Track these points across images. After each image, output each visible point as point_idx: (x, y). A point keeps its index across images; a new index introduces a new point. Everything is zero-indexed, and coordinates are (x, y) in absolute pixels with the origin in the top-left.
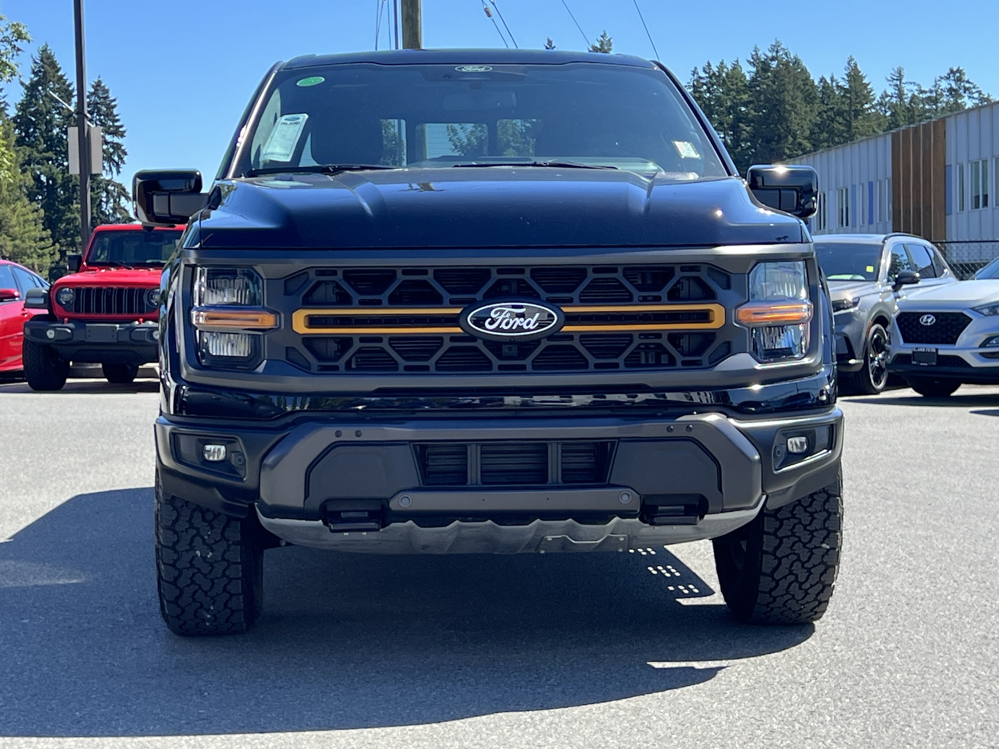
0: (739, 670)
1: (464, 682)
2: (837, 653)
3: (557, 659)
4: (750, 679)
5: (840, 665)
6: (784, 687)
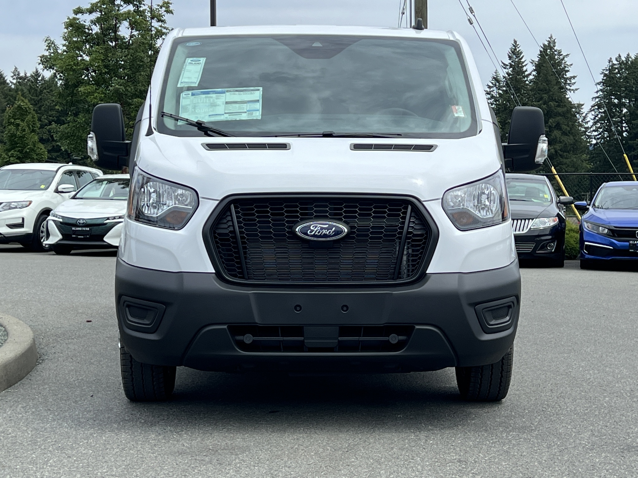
0: (608, 468)
1: (414, 469)
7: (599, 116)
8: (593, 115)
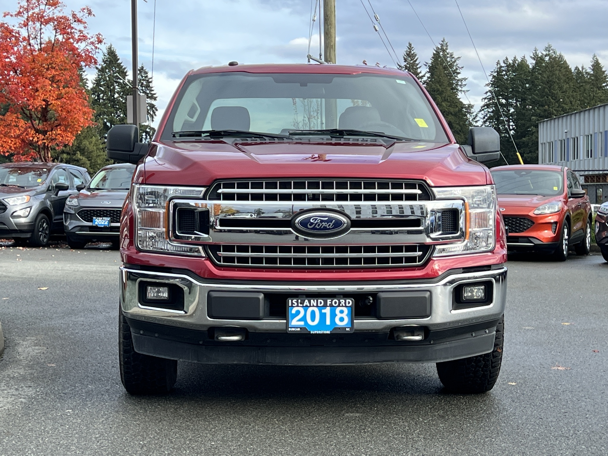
2: (588, 419)
3: (420, 419)
4: (536, 433)
5: (590, 426)
6: (557, 439)
7: (488, 115)
8: (482, 114)
